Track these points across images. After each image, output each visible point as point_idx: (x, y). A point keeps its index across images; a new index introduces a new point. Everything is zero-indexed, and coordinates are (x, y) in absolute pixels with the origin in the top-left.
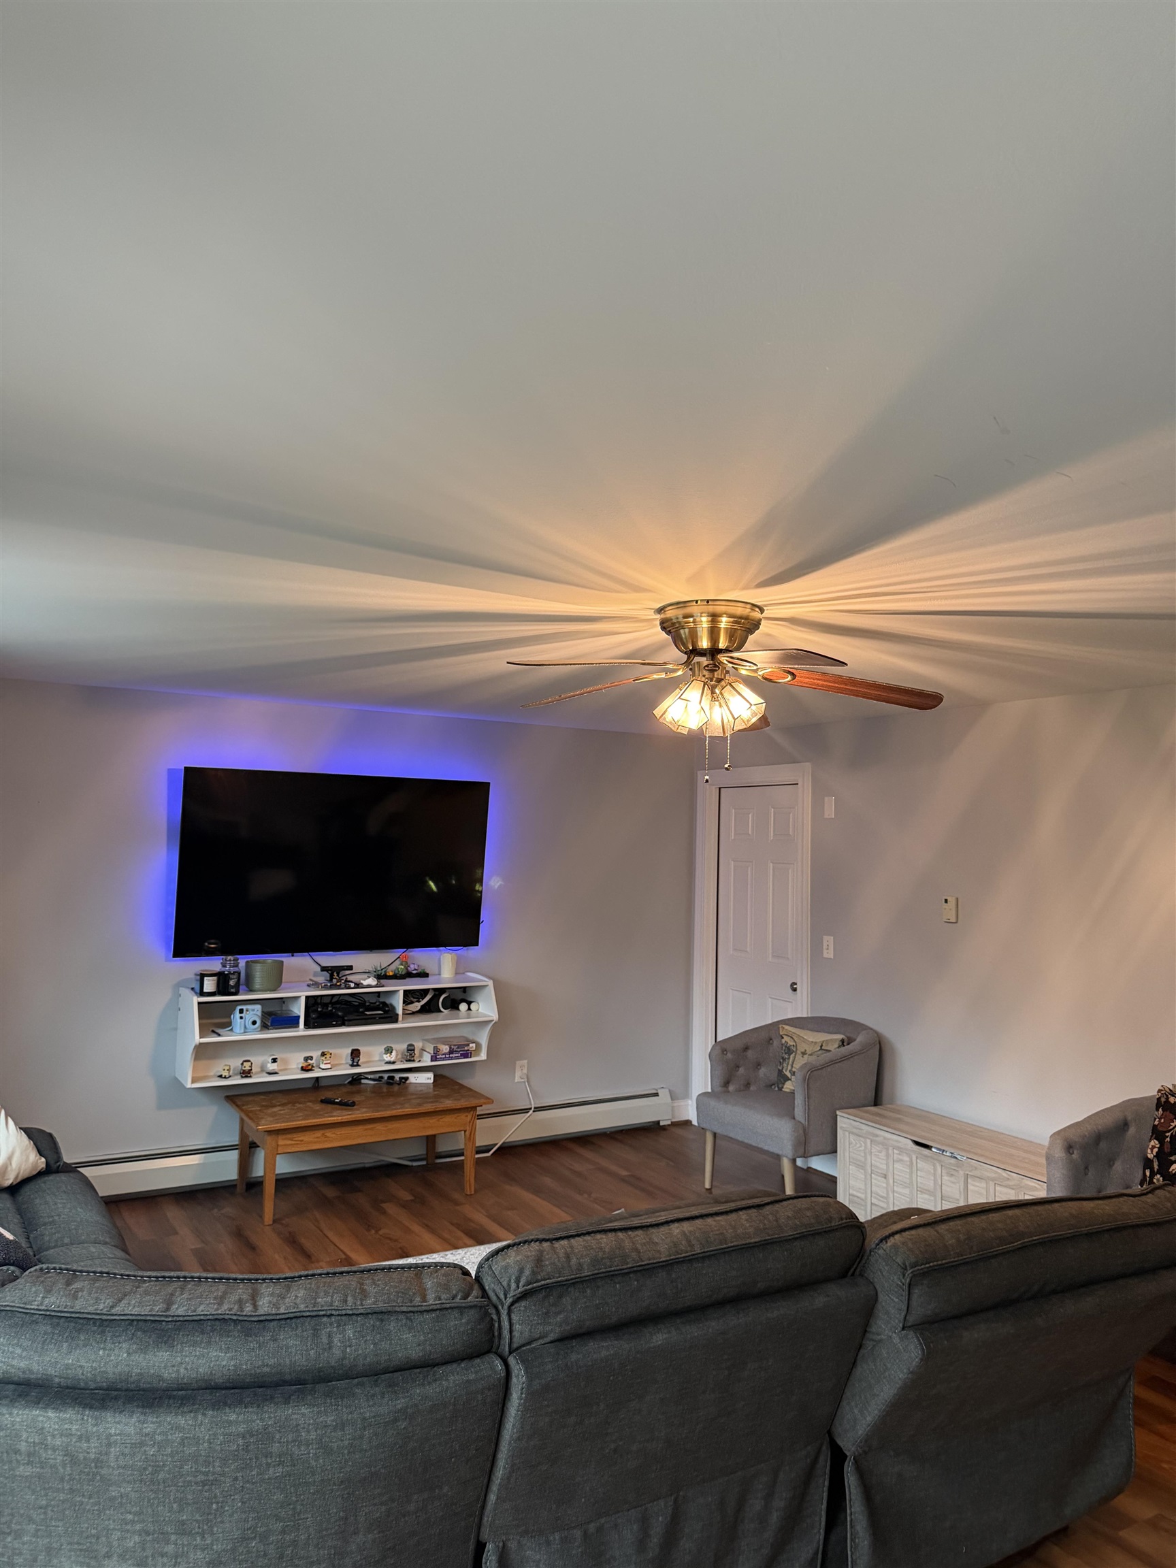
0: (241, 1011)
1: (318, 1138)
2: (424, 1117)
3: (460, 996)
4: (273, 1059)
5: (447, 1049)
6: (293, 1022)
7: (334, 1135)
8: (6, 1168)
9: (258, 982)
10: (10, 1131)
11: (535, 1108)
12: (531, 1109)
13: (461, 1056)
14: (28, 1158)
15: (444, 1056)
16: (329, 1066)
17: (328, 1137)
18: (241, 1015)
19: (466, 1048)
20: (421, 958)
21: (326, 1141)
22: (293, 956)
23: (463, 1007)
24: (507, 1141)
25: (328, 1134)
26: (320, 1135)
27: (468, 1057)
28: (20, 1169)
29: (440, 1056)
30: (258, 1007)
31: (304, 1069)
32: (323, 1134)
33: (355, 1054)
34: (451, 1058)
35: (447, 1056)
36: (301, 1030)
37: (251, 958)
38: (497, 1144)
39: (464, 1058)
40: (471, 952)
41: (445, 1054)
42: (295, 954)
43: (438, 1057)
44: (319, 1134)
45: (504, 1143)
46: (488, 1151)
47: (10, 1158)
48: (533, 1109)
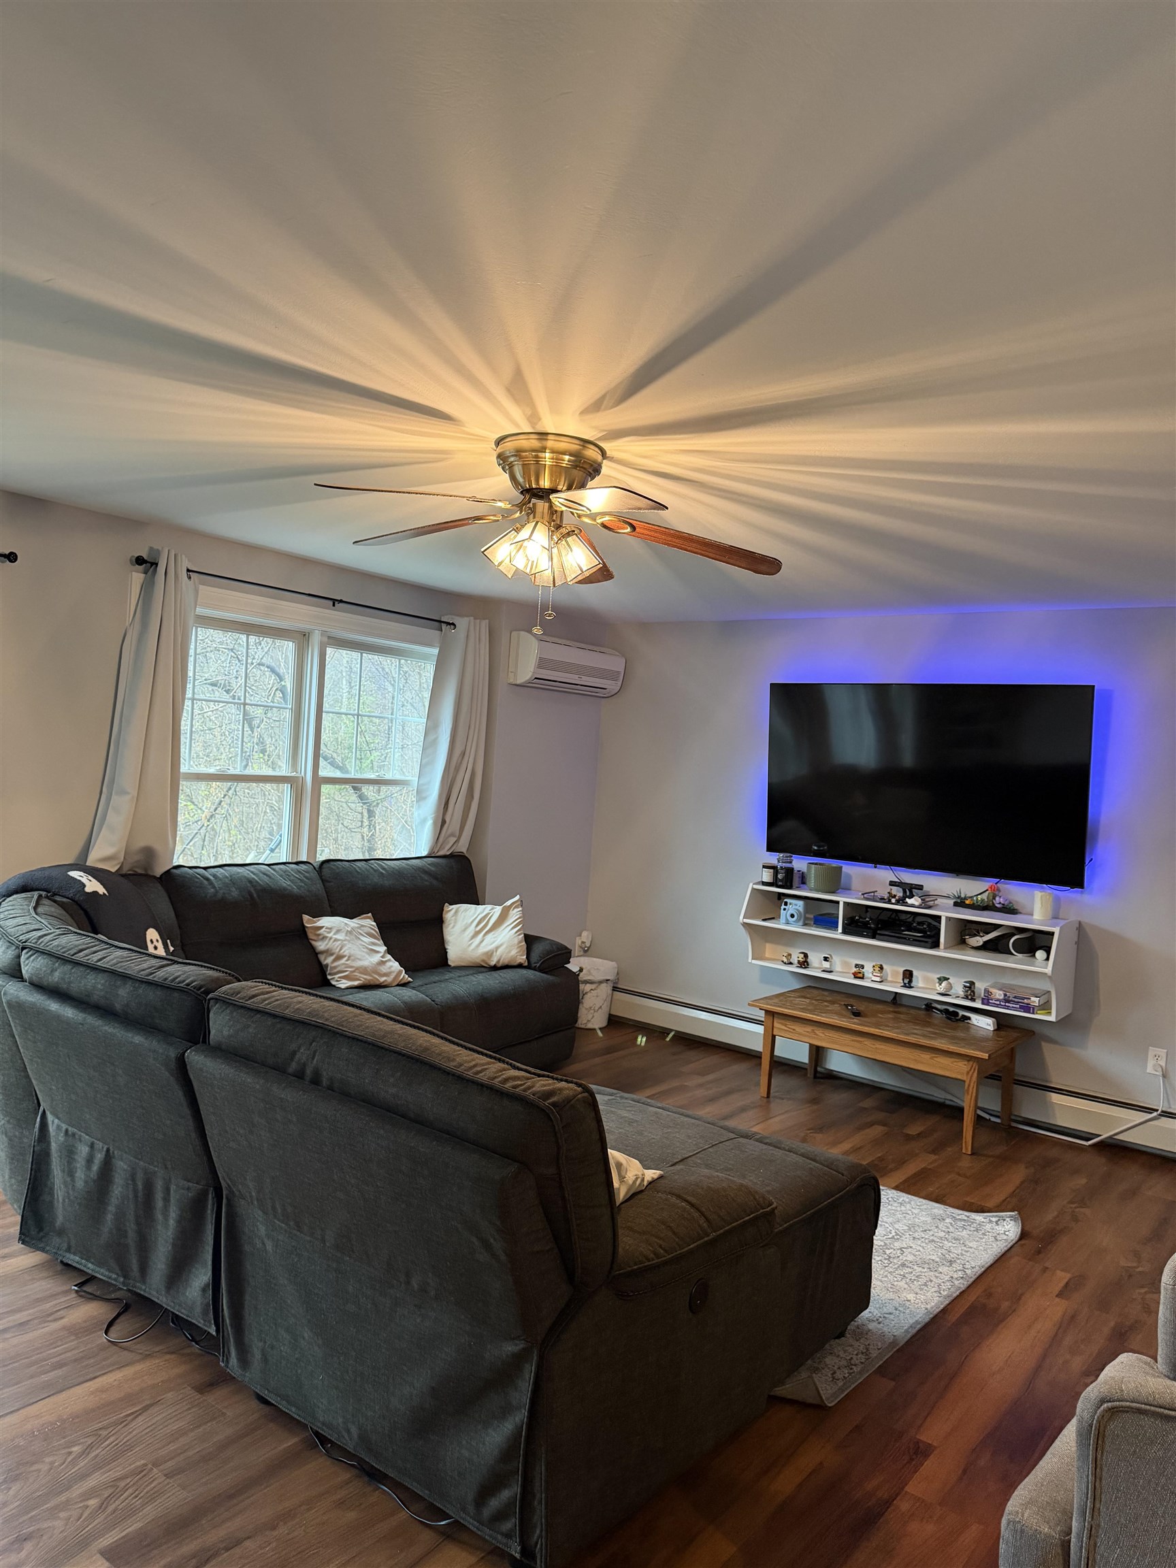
0: (786, 904)
1: (808, 1032)
2: (916, 1049)
3: (1041, 940)
4: (824, 957)
5: (1000, 995)
6: (833, 925)
7: (823, 1035)
8: (493, 953)
9: (812, 882)
10: (511, 932)
11: (1162, 1112)
12: (1157, 1110)
13: (1020, 1008)
14: (510, 952)
15: (998, 1003)
16: (878, 979)
17: (817, 1035)
18: (785, 907)
19: (1026, 1001)
20: (1014, 891)
21: (815, 1038)
22: (875, 867)
23: (1040, 954)
24: (1120, 1137)
25: (817, 1032)
26: (810, 1031)
27: (1030, 1013)
28: (501, 957)
29: (993, 1001)
30: (800, 903)
31: (856, 976)
32: (813, 1030)
33: (908, 975)
34: (1008, 1008)
35: (1002, 1003)
36: (838, 934)
37: (816, 860)
38: (1100, 1136)
39: (1024, 1012)
40: (1069, 895)
41: (997, 1000)
42: (878, 866)
43: (991, 1001)
44: (809, 1029)
45: (1110, 1137)
46: (1088, 1139)
47: (497, 948)
48: (1159, 1112)
